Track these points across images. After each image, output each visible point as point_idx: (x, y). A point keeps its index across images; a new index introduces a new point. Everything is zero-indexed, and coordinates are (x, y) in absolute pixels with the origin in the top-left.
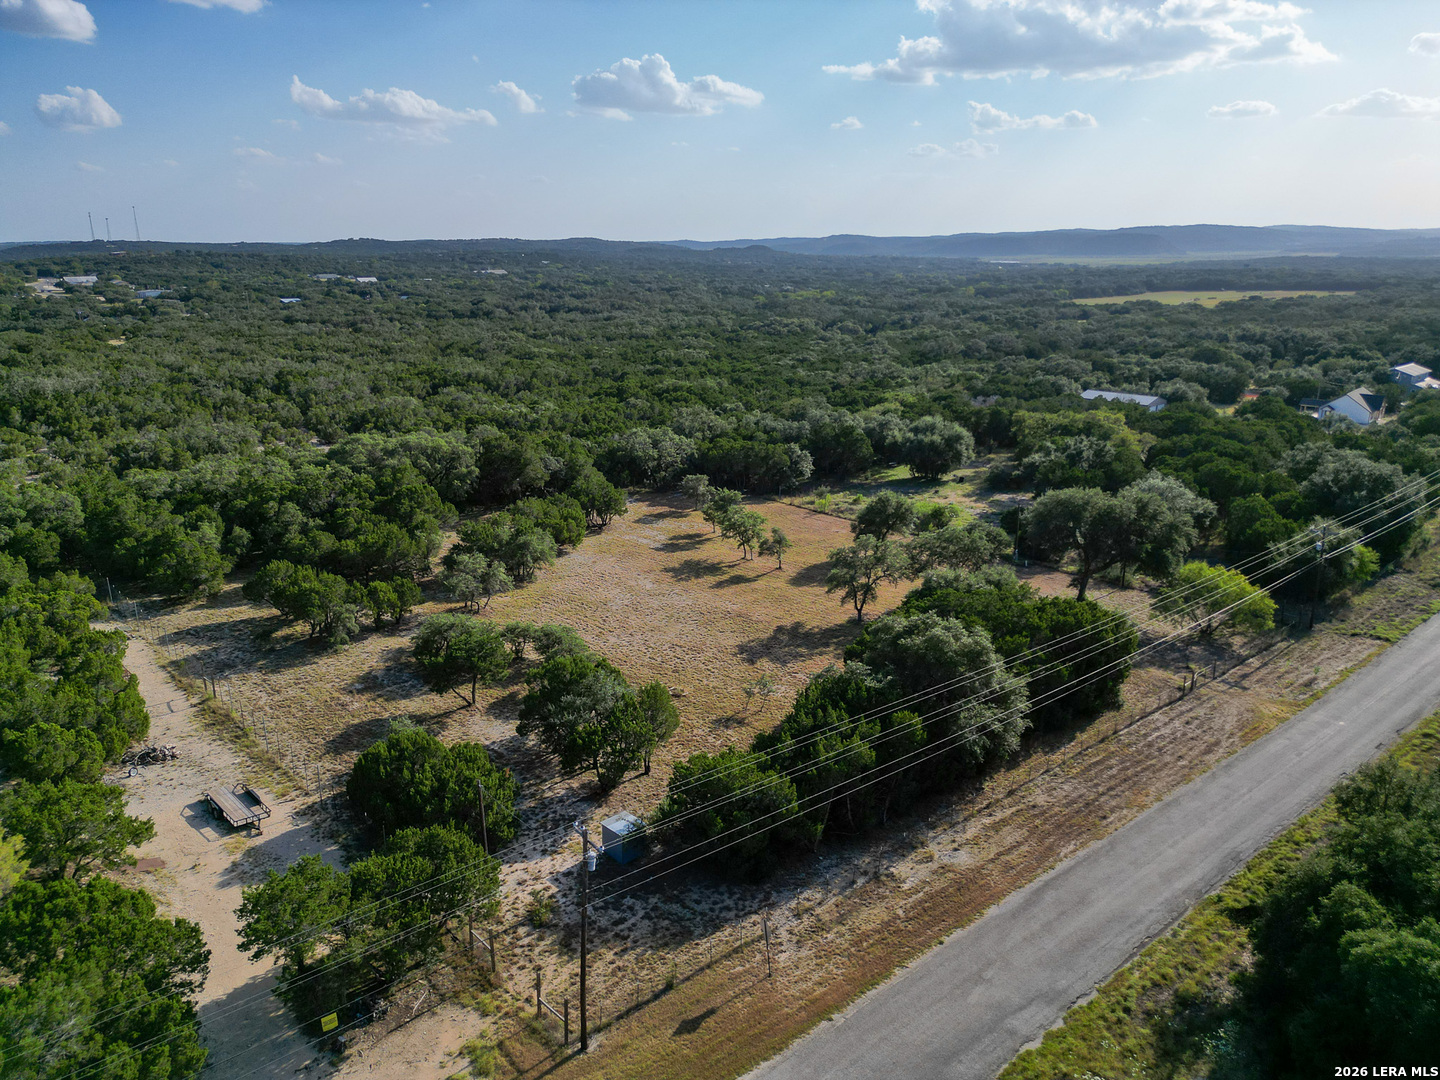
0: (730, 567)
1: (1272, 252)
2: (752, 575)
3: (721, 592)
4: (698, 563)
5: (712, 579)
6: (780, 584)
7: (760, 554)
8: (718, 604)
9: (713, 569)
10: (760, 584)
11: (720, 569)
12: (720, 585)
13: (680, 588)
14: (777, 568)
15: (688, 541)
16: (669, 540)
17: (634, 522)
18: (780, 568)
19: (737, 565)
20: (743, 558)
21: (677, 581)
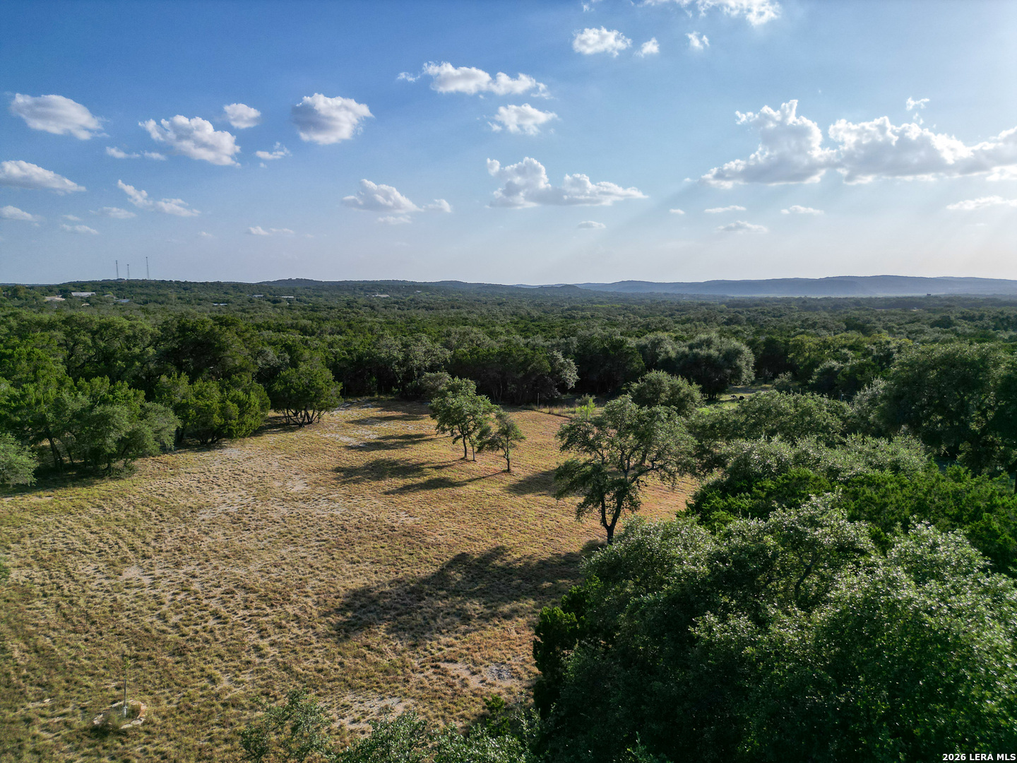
0: (437, 468)
2: (463, 477)
4: (395, 463)
5: (401, 483)
9: (411, 469)
10: (469, 489)
11: (421, 470)
12: (405, 490)
13: (343, 492)
14: (504, 471)
15: (401, 440)
16: (378, 438)
17: (352, 422)
18: (509, 470)
19: (450, 466)
20: (462, 459)
21: (344, 483)
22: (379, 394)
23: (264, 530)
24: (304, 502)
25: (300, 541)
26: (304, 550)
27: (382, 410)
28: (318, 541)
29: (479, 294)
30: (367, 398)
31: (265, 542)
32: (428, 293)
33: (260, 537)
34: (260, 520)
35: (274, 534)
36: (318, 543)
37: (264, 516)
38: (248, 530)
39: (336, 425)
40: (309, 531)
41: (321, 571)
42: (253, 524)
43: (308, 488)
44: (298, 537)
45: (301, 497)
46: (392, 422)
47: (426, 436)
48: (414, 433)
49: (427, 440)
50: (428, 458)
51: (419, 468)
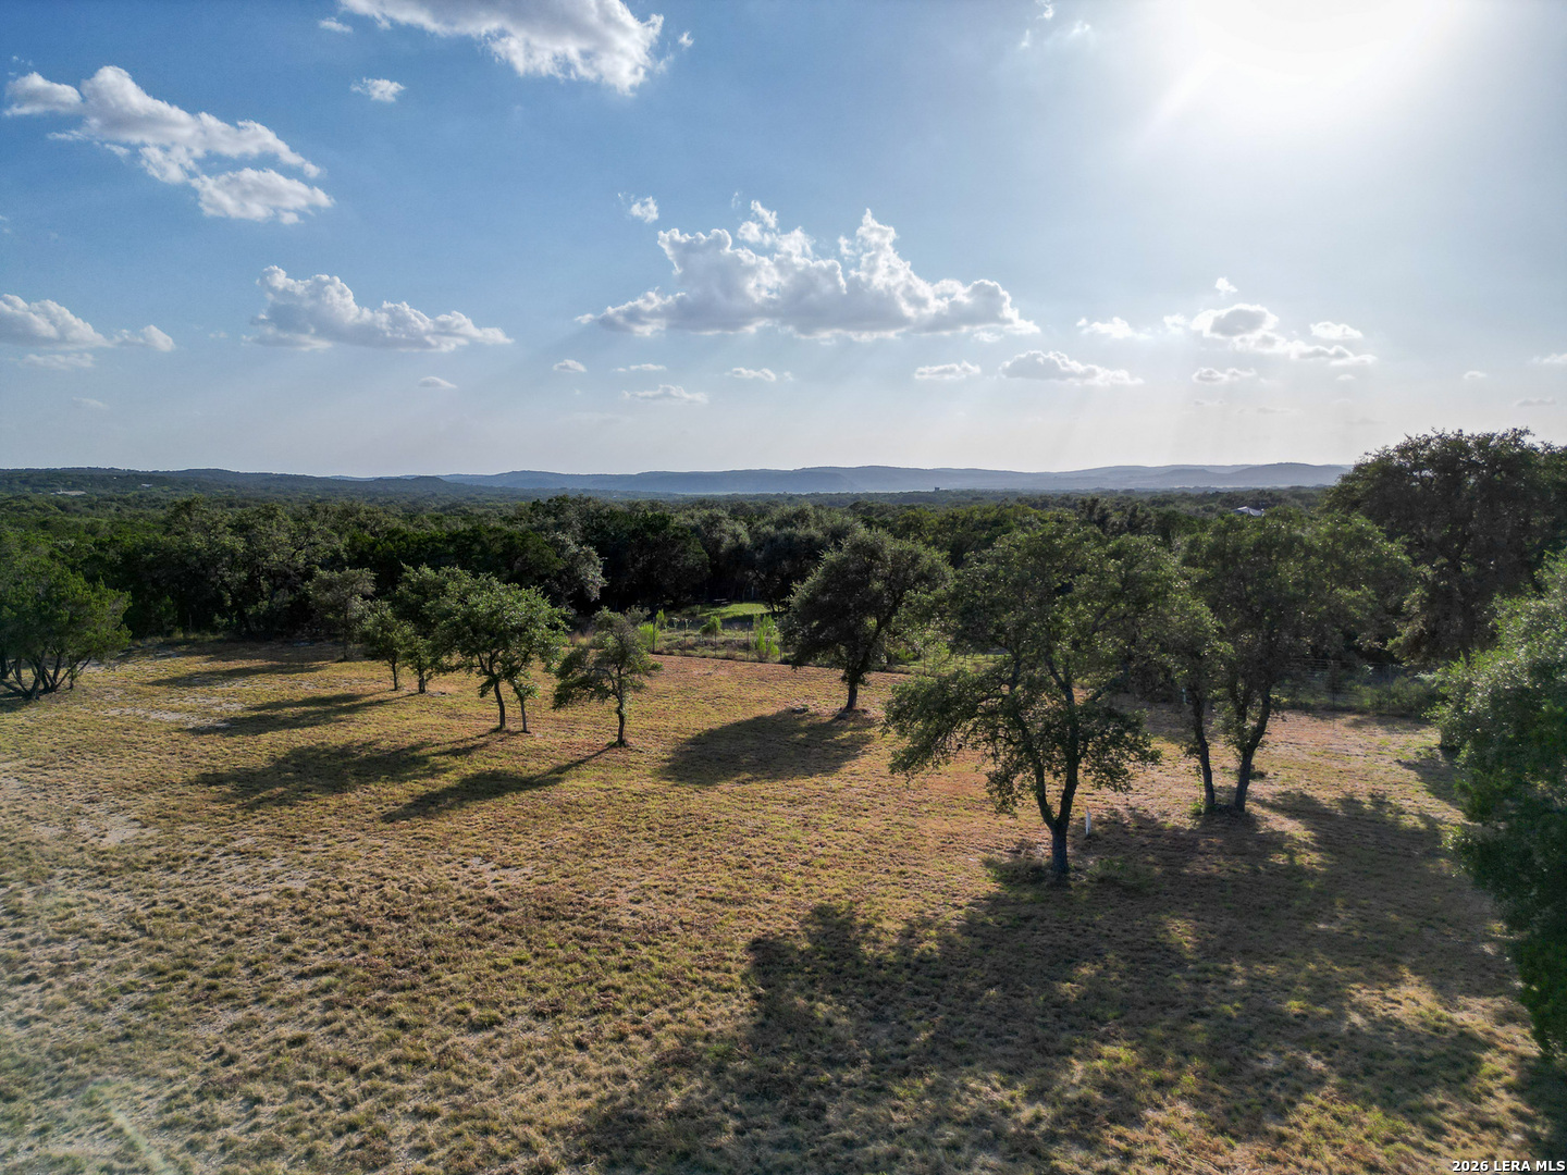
0: (455, 753)
1: (927, 488)
2: (535, 767)
3: (441, 826)
4: (344, 752)
5: (400, 792)
6: (637, 780)
7: (562, 699)
8: (436, 873)
9: (397, 762)
10: (577, 787)
11: (424, 760)
12: (426, 806)
13: (262, 829)
14: (612, 746)
15: (312, 709)
16: (250, 709)
17: (158, 683)
18: (621, 743)
19: (481, 747)
20: (495, 730)
21: (251, 808)
22: (185, 631)
23: (92, 971)
24: (171, 869)
25: (242, 984)
26: (276, 1014)
27: (211, 660)
28: (302, 976)
29: (267, 489)
30: (161, 639)
31: (118, 1010)
32: (166, 488)
33: (93, 994)
34: (61, 941)
35: (131, 977)
36: (308, 985)
37: (68, 924)
38: (32, 978)
39: (118, 693)
40: (250, 948)
41: (399, 1079)
42: (41, 958)
43: (150, 832)
44: (227, 973)
45: (149, 855)
46: (255, 679)
47: (361, 696)
48: (326, 693)
49: (371, 704)
50: (413, 735)
51: (413, 758)
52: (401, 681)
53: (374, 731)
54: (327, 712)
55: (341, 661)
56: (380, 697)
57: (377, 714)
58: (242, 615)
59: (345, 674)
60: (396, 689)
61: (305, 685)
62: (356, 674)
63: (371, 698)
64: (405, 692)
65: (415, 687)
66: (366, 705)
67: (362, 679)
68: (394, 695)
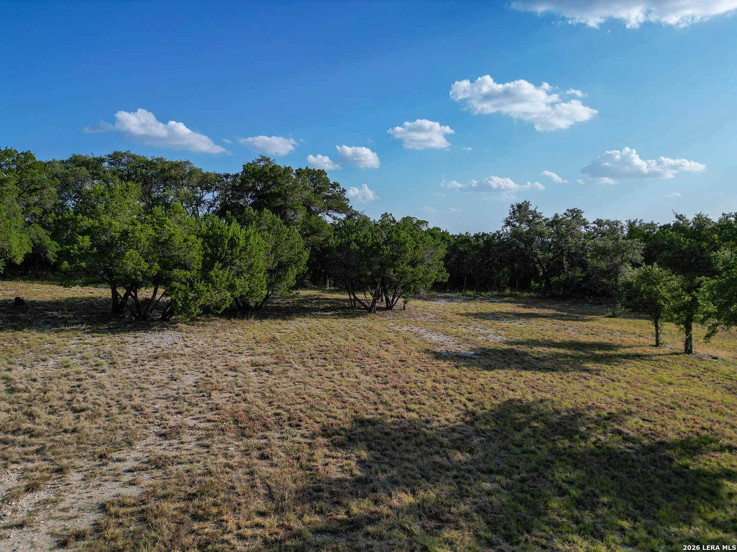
22: (512, 289)
30: (496, 292)
46: (533, 321)
47: (619, 346)
48: (583, 339)
49: (627, 357)
50: (680, 414)
51: (683, 472)
52: (663, 338)
53: (621, 393)
54: (578, 358)
55: (610, 317)
56: (639, 351)
57: (630, 370)
58: (548, 283)
59: (610, 326)
60: (657, 345)
61: (570, 329)
62: (619, 328)
63: (628, 350)
64: (667, 350)
65: (681, 346)
66: (620, 356)
67: (624, 332)
68: (655, 351)
